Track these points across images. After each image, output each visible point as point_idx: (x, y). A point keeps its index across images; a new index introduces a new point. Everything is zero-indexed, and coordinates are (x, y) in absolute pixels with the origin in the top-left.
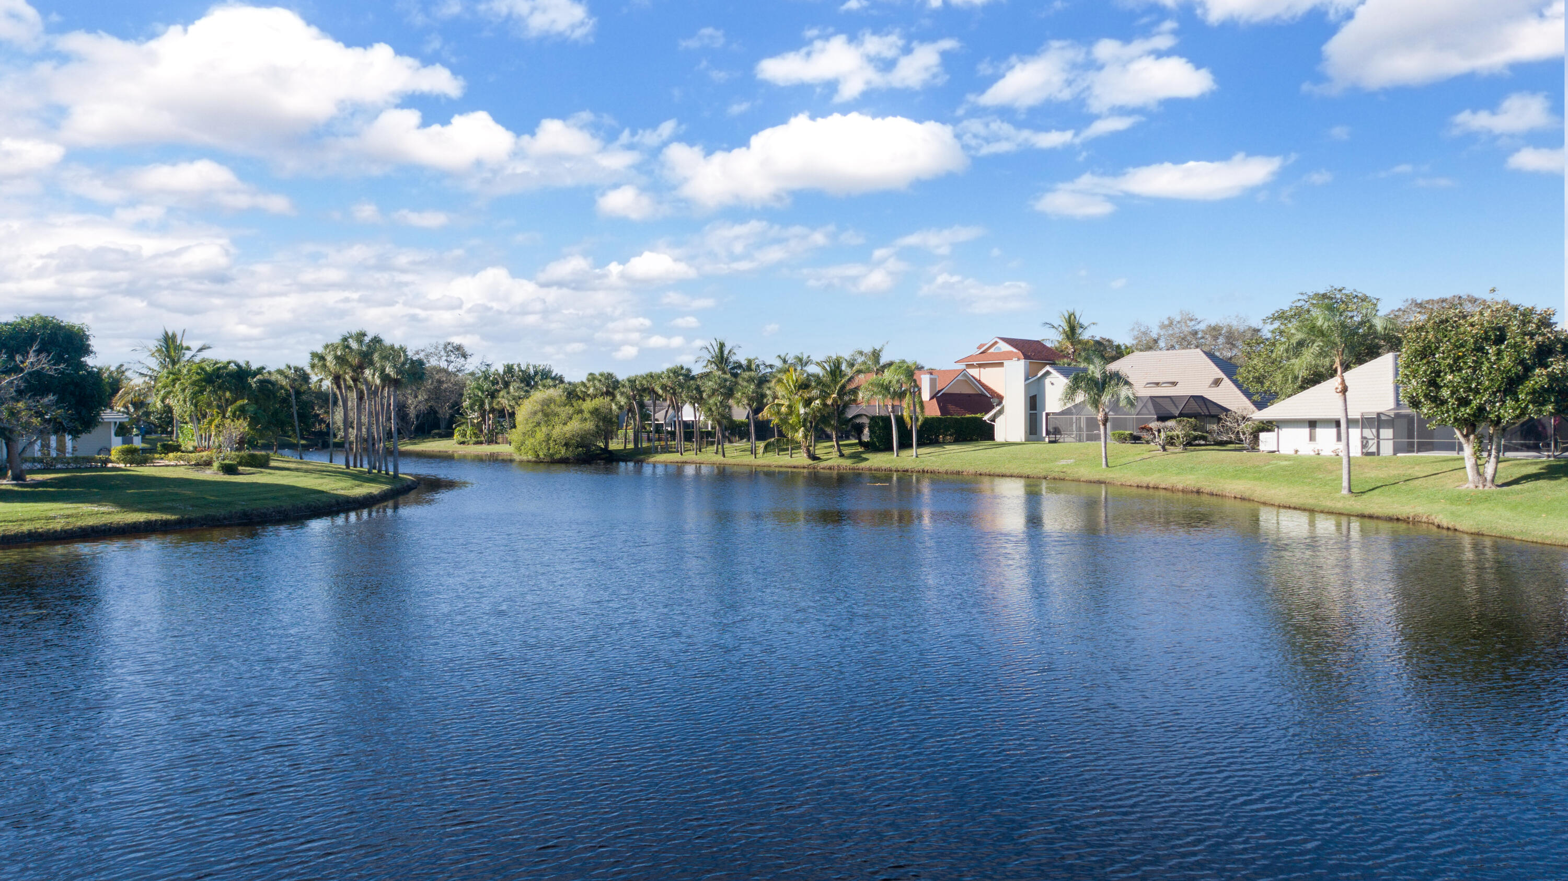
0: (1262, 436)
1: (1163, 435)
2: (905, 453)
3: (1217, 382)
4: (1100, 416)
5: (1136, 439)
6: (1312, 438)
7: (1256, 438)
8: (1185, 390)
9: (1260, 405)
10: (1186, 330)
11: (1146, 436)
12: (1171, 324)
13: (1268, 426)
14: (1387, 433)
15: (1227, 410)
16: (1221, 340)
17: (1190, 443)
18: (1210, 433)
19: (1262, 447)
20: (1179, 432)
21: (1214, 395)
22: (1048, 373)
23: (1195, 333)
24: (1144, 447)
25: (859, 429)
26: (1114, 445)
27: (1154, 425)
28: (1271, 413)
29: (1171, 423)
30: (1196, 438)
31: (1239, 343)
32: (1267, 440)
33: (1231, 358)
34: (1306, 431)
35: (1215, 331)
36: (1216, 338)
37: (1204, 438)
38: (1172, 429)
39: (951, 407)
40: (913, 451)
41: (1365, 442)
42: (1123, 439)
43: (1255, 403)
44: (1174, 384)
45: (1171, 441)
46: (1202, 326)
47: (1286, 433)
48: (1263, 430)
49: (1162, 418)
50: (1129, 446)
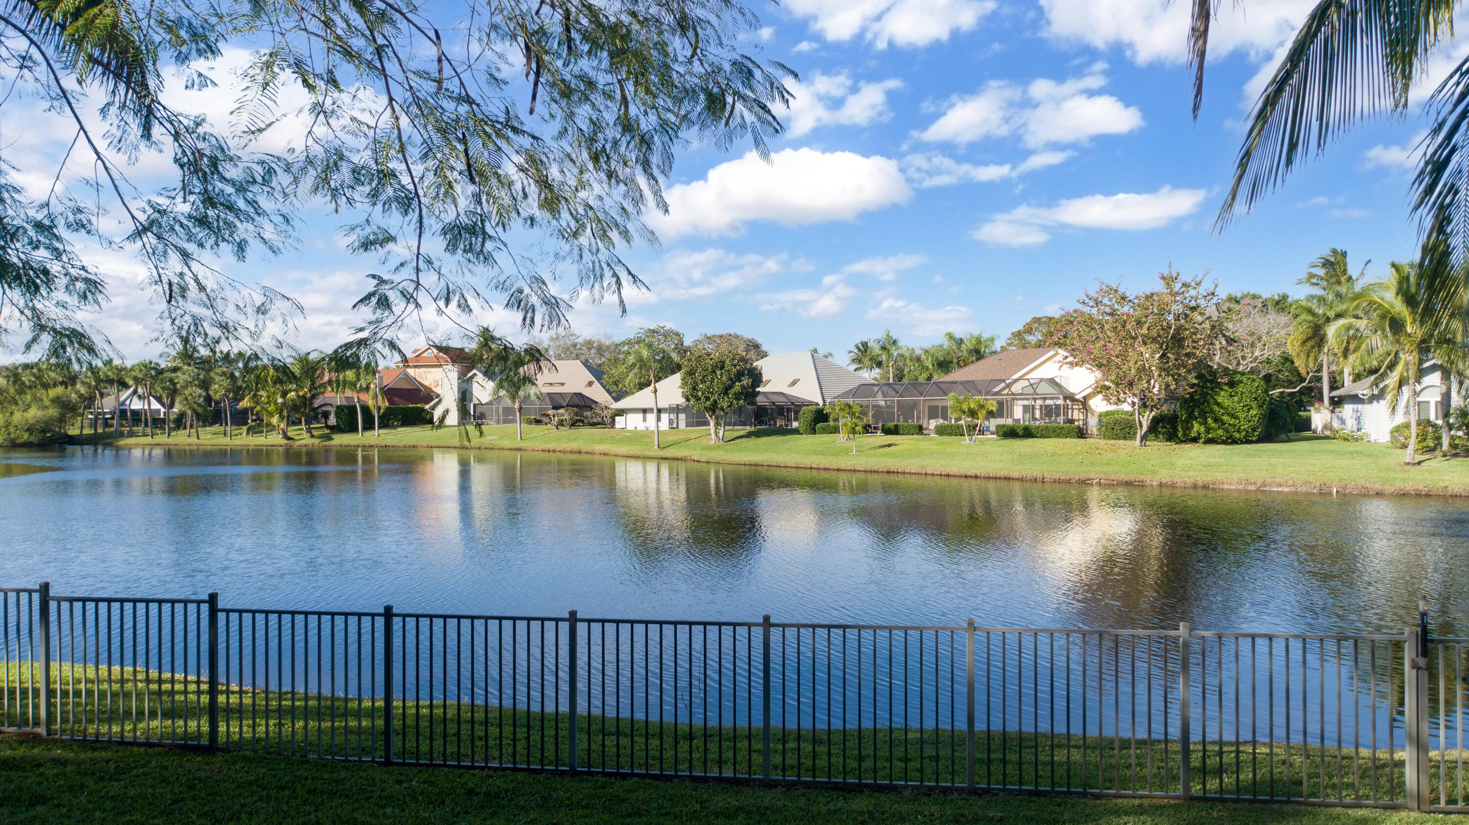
0: (617, 418)
1: (556, 419)
2: (368, 434)
3: (590, 384)
4: (517, 406)
5: (538, 422)
6: (644, 420)
7: (614, 420)
8: (570, 388)
9: (616, 399)
10: (569, 343)
11: (545, 420)
12: (558, 338)
13: (621, 412)
14: (682, 416)
15: (596, 402)
16: (593, 351)
17: (573, 424)
18: (587, 418)
19: (617, 426)
20: (566, 417)
21: (588, 392)
22: (475, 375)
23: (575, 345)
24: (544, 427)
25: (326, 415)
26: (524, 426)
27: (551, 412)
28: (623, 404)
29: (561, 411)
30: (577, 421)
31: (606, 354)
32: (620, 421)
33: (600, 365)
34: (641, 415)
35: (589, 344)
36: (590, 349)
37: (582, 421)
38: (562, 415)
39: (396, 399)
40: (376, 432)
41: (671, 422)
42: (529, 422)
43: (613, 398)
44: (563, 384)
45: (561, 423)
46: (580, 340)
47: (630, 417)
48: (618, 415)
49: (556, 408)
50: (533, 427)
